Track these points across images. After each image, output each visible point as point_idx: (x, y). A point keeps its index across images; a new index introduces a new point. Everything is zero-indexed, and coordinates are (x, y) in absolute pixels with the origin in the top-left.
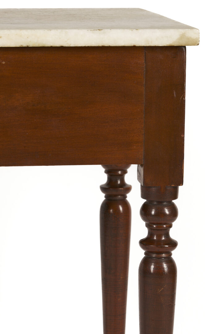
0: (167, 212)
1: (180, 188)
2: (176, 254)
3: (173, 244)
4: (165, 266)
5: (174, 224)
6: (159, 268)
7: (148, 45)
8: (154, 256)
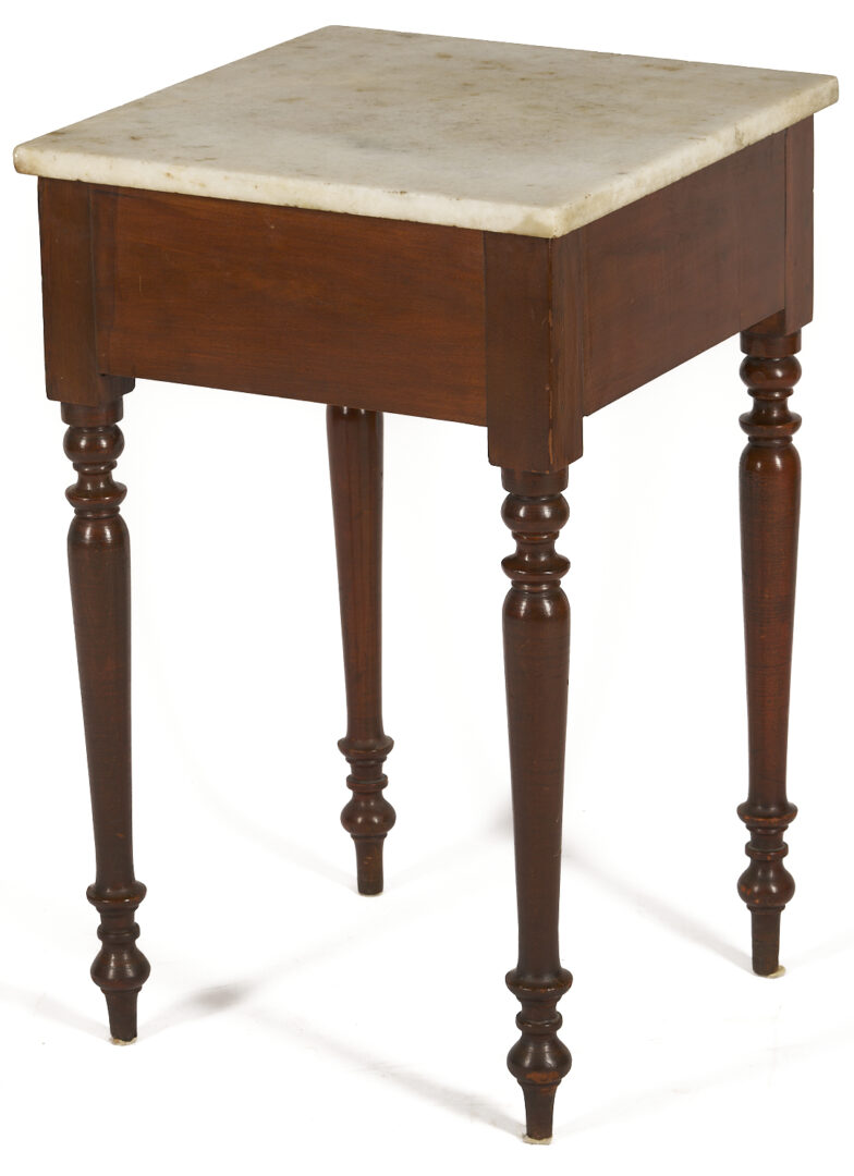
0: (547, 513)
7: (475, 228)
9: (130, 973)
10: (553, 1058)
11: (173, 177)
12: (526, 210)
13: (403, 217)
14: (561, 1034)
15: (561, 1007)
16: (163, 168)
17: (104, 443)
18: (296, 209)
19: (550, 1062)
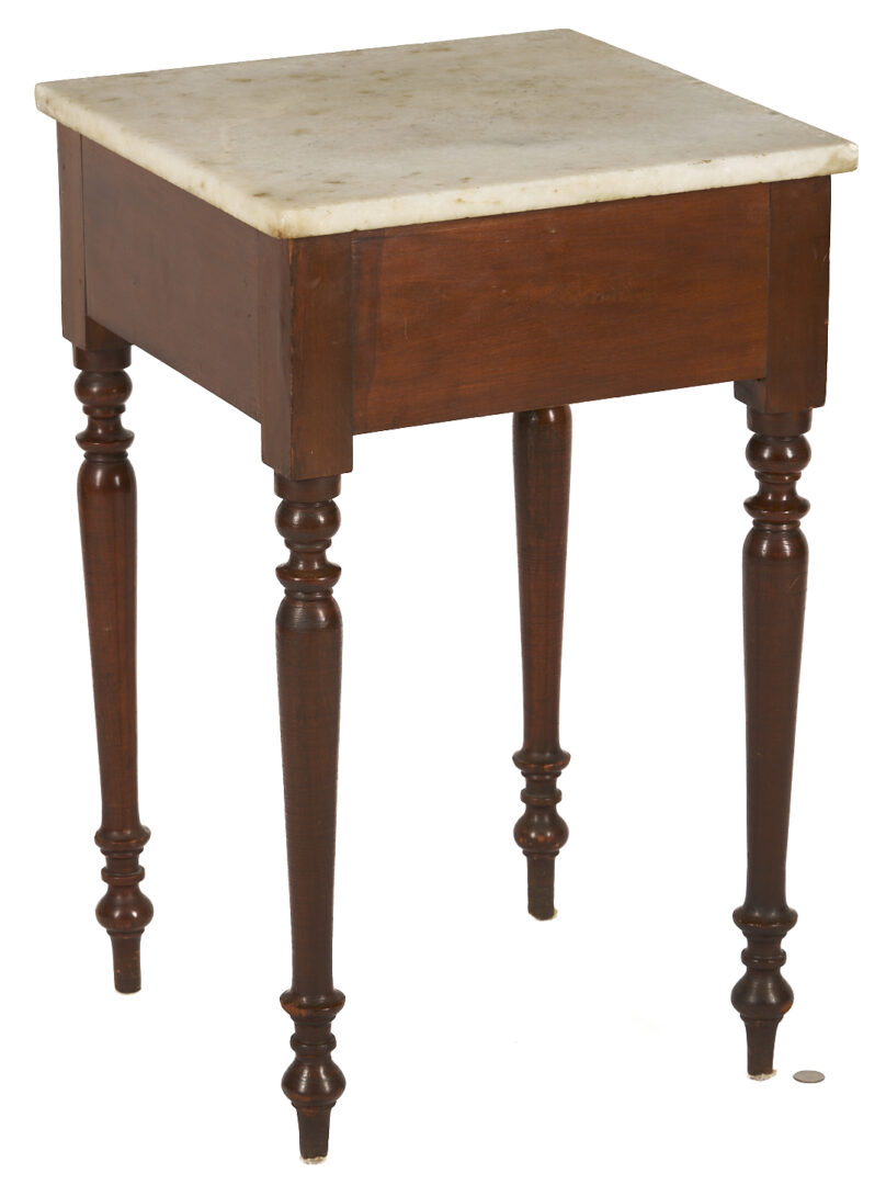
0: (789, 453)
4: (786, 545)
6: (776, 549)
8: (768, 527)
10: (776, 996)
11: (463, 202)
12: (834, 150)
13: (707, 186)
16: (454, 194)
18: (595, 204)
19: (773, 999)
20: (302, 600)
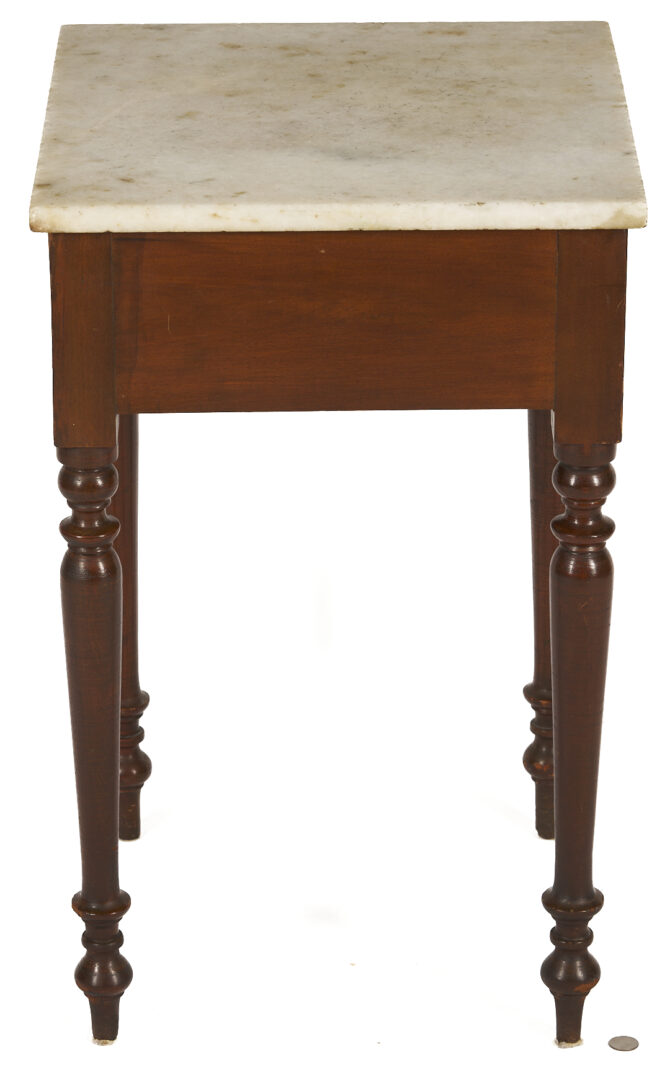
0: (596, 481)
1: (619, 446)
2: (611, 544)
3: (607, 528)
4: (593, 565)
5: (610, 498)
6: (582, 567)
7: (560, 228)
8: (574, 549)
9: (115, 979)
10: (584, 972)
11: (219, 217)
12: (616, 206)
13: (481, 227)
14: (592, 949)
15: (592, 924)
16: (210, 209)
17: (100, 482)
18: (360, 232)
19: (580, 974)
20: (84, 554)
